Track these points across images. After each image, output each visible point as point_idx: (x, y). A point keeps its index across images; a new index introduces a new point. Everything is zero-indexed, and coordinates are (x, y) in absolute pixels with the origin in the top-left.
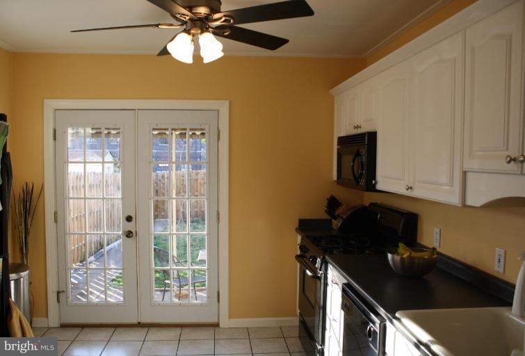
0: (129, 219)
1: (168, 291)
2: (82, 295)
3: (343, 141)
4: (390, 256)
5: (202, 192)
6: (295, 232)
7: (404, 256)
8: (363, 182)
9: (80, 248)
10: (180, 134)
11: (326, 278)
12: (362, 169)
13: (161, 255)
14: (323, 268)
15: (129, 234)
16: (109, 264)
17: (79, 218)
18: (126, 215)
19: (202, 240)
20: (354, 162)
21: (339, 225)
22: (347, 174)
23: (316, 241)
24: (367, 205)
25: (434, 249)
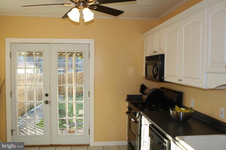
0: (47, 95)
1: (64, 129)
2: (22, 132)
3: (148, 59)
4: (171, 111)
5: (79, 82)
6: (125, 101)
7: (178, 112)
8: (158, 78)
9: (20, 109)
10: (70, 55)
11: (141, 122)
12: (157, 72)
13: (62, 112)
14: (140, 118)
15: (47, 102)
16: (36, 117)
17: (20, 95)
18: (45, 93)
19: (82, 105)
20: (153, 68)
21: (146, 97)
22: (150, 74)
23: (136, 105)
24: (159, 88)
25: (191, 108)
